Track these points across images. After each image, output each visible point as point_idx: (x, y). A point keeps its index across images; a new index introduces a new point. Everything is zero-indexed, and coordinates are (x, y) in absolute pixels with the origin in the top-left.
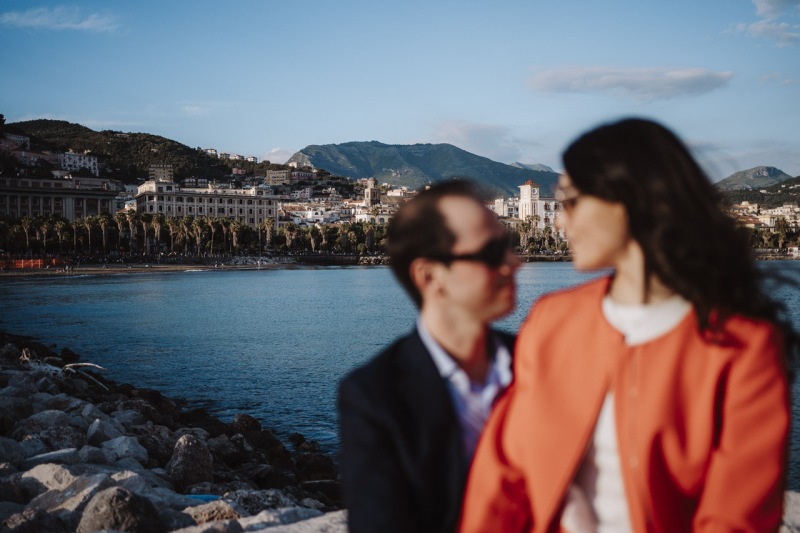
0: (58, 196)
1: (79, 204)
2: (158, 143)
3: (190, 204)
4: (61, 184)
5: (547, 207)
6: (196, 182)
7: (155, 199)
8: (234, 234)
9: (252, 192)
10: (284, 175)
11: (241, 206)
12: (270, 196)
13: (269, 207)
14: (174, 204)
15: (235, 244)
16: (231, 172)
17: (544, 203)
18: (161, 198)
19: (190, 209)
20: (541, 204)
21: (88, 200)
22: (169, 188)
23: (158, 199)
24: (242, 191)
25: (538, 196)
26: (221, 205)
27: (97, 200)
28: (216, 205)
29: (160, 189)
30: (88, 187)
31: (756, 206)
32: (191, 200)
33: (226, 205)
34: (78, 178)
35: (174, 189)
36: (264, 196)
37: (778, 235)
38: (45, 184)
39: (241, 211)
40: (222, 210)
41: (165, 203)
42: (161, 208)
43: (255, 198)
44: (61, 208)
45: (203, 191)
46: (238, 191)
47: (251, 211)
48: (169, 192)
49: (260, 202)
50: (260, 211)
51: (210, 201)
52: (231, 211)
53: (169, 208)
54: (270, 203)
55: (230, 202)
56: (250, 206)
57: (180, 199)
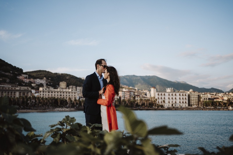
0: (15, 91)
1: (20, 93)
3: (52, 94)
4: (16, 88)
5: (158, 95)
7: (42, 92)
9: (70, 90)
11: (66, 94)
12: (75, 91)
13: (75, 94)
14: (47, 93)
17: (157, 93)
18: (43, 92)
19: (49, 95)
20: (157, 94)
21: (23, 93)
22: (46, 89)
25: (156, 91)
26: (61, 94)
27: (25, 93)
28: (59, 94)
29: (43, 90)
30: (23, 89)
32: (52, 92)
33: (62, 94)
34: (20, 87)
36: (73, 91)
37: (226, 103)
38: (11, 88)
39: (66, 95)
40: (61, 95)
41: (45, 93)
42: (43, 95)
43: (71, 92)
44: (15, 95)
47: (69, 96)
48: (46, 90)
49: (72, 93)
50: (72, 96)
51: (58, 93)
52: (64, 95)
53: (46, 95)
54: (75, 93)
55: (63, 93)
56: (69, 94)
57: (49, 92)
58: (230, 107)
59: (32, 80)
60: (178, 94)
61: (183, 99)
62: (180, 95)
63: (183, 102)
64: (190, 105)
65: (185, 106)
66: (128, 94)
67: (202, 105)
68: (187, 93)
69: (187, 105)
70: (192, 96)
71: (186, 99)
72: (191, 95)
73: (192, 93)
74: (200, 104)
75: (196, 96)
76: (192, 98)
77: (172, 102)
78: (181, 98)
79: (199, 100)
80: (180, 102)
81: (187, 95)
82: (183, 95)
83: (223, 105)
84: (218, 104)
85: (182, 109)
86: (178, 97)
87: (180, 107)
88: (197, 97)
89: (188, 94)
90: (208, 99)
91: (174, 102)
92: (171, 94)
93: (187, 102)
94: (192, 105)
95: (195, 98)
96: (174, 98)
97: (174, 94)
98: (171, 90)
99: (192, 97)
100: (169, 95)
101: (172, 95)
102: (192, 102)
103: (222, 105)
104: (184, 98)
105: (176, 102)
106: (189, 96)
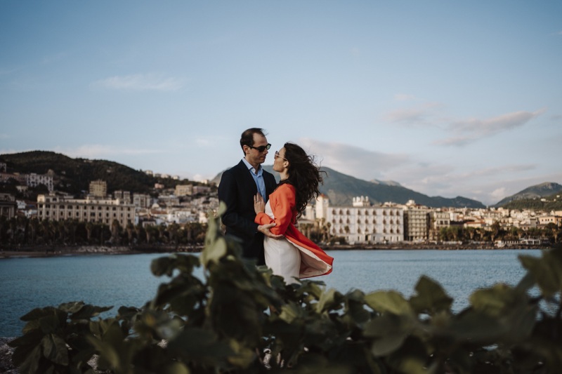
2: (112, 166)
3: (70, 210)
5: (334, 213)
6: (122, 194)
7: (44, 206)
9: (117, 202)
10: (189, 188)
11: (107, 212)
12: (129, 205)
13: (128, 212)
14: (58, 210)
15: (88, 237)
16: (154, 186)
17: (332, 209)
19: (62, 213)
20: (330, 210)
22: (55, 199)
23: (46, 207)
24: (110, 202)
25: (327, 205)
26: (93, 211)
28: (89, 211)
29: (48, 200)
31: (507, 211)
32: (70, 207)
33: (96, 211)
35: (58, 200)
36: (125, 204)
37: (491, 232)
39: (107, 215)
40: (93, 214)
41: (51, 210)
42: (48, 213)
43: (118, 206)
45: (82, 201)
46: (107, 201)
47: (115, 215)
48: (54, 202)
49: (122, 209)
50: (122, 215)
51: (85, 208)
52: (100, 215)
53: (54, 213)
54: (129, 209)
55: (100, 208)
56: (115, 212)
57: (62, 207)
58: (500, 242)
59: (17, 175)
60: (379, 212)
61: (391, 222)
62: (384, 213)
63: (392, 231)
64: (408, 237)
65: (396, 240)
67: (436, 238)
68: (401, 209)
69: (401, 238)
70: (413, 217)
71: (398, 222)
72: (409, 213)
73: (414, 209)
74: (431, 235)
75: (421, 217)
76: (414, 221)
77: (367, 230)
78: (388, 222)
79: (429, 226)
80: (385, 231)
81: (401, 213)
82: (391, 214)
83: (484, 236)
84: (472, 235)
85: (389, 246)
86: (380, 219)
87: (385, 242)
88: (425, 217)
89: (404, 211)
90: (449, 222)
91: (371, 231)
92: (363, 211)
93: (402, 230)
94: (412, 237)
95: (420, 220)
96: (371, 221)
97: (371, 211)
98: (364, 202)
99: (412, 219)
100: (359, 213)
101: (367, 213)
102: (413, 231)
103: (482, 236)
104: (395, 222)
105: (374, 231)
106: (406, 217)
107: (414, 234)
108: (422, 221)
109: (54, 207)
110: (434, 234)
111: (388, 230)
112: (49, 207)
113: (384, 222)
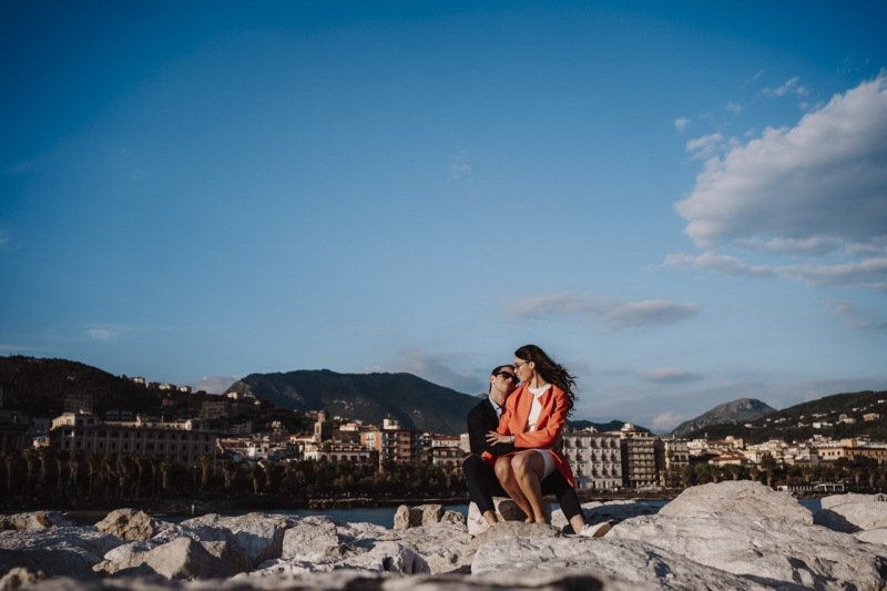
2: (76, 370)
3: (114, 439)
7: (73, 434)
8: (165, 473)
9: (187, 425)
10: (223, 407)
11: (173, 441)
12: (207, 430)
13: (206, 443)
14: (95, 439)
16: (161, 403)
18: (79, 432)
22: (91, 421)
23: (76, 434)
24: (176, 425)
26: (150, 441)
28: (145, 440)
29: (79, 422)
32: (115, 434)
33: (156, 441)
35: (96, 422)
36: (201, 430)
37: (765, 473)
39: (173, 447)
40: (150, 446)
41: (85, 438)
42: (79, 444)
43: (191, 433)
45: (130, 424)
46: (171, 425)
47: (185, 447)
48: (91, 425)
49: (196, 438)
51: (137, 436)
52: (162, 447)
53: (89, 444)
54: (207, 438)
55: (161, 437)
56: (184, 442)
57: (102, 434)
58: (785, 487)
60: (586, 441)
61: (604, 457)
62: (593, 444)
63: (604, 472)
64: (629, 481)
66: (406, 443)
67: (669, 483)
68: (618, 436)
69: (619, 482)
70: (635, 450)
71: (613, 457)
72: (629, 444)
73: (635, 437)
74: (661, 478)
75: (646, 450)
76: (636, 457)
78: (599, 457)
79: (659, 463)
80: (594, 472)
81: (618, 444)
82: (604, 445)
83: (757, 478)
86: (586, 455)
88: (652, 450)
89: (622, 441)
90: (688, 458)
93: (619, 472)
94: (635, 482)
95: (645, 454)
96: (573, 456)
97: (573, 439)
99: (633, 454)
101: (567, 443)
102: (637, 473)
105: (579, 471)
106: (625, 449)
107: (637, 477)
108: (649, 457)
109: (90, 434)
110: (666, 476)
111: (600, 470)
112: (82, 434)
113: (593, 458)
